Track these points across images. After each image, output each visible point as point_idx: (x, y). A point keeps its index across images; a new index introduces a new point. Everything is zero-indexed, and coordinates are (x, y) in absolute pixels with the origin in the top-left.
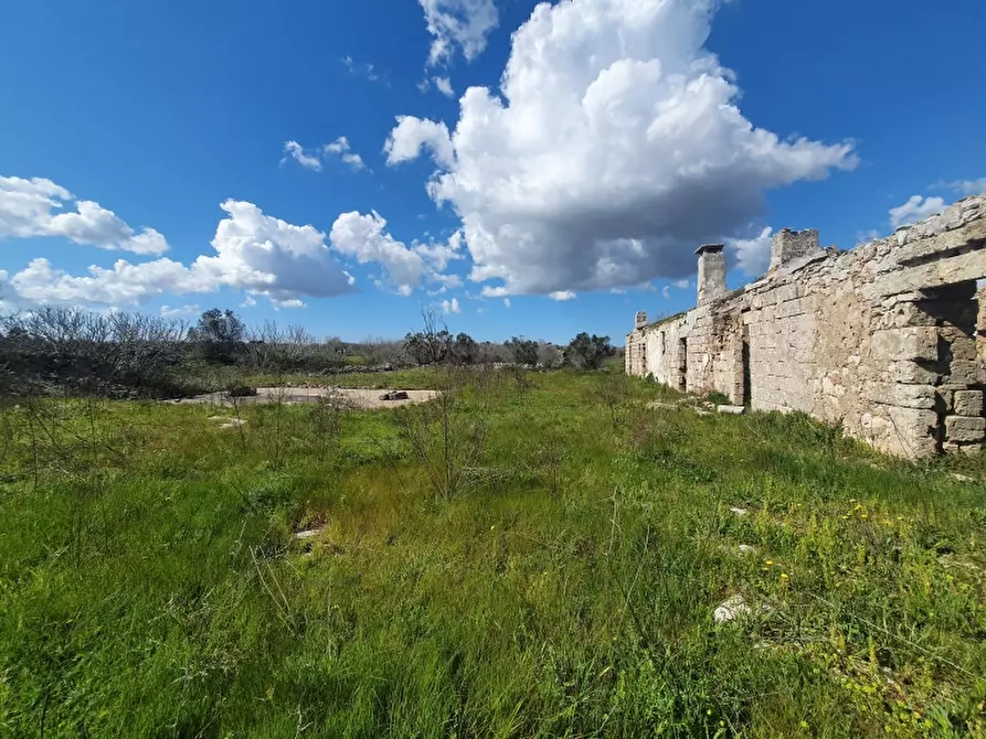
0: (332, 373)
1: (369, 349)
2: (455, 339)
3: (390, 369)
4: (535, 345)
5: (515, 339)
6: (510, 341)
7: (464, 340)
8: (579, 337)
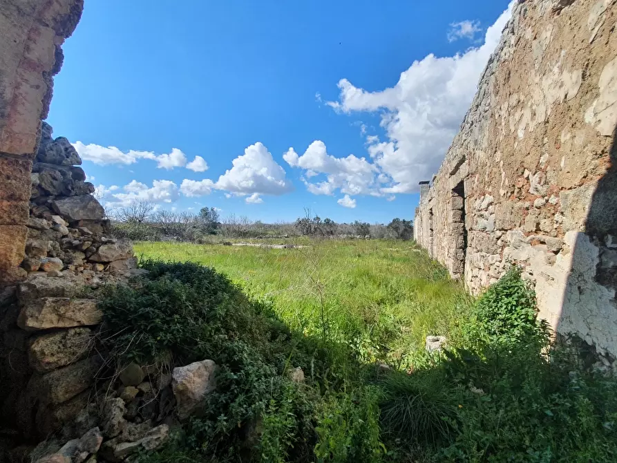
0: (261, 238)
1: (276, 227)
2: (323, 222)
3: (287, 237)
4: (369, 225)
5: (356, 222)
6: (354, 223)
7: (328, 222)
8: (394, 221)
